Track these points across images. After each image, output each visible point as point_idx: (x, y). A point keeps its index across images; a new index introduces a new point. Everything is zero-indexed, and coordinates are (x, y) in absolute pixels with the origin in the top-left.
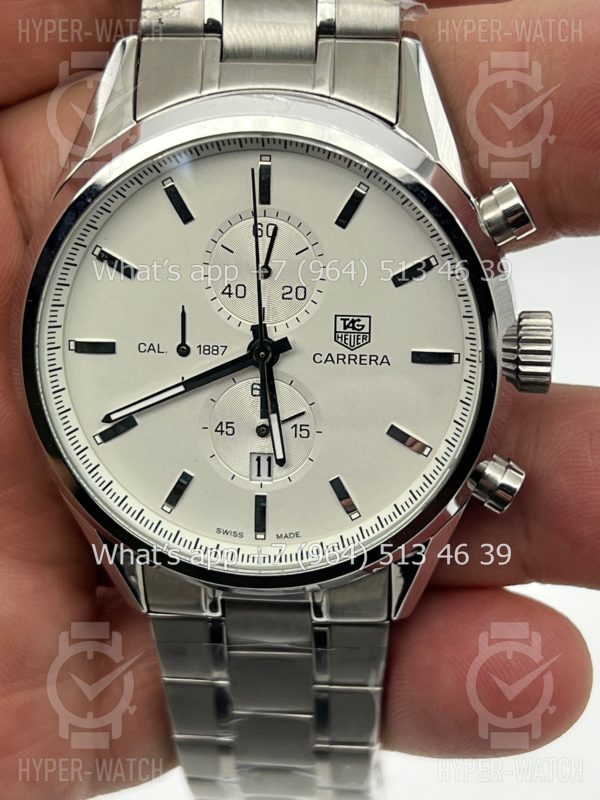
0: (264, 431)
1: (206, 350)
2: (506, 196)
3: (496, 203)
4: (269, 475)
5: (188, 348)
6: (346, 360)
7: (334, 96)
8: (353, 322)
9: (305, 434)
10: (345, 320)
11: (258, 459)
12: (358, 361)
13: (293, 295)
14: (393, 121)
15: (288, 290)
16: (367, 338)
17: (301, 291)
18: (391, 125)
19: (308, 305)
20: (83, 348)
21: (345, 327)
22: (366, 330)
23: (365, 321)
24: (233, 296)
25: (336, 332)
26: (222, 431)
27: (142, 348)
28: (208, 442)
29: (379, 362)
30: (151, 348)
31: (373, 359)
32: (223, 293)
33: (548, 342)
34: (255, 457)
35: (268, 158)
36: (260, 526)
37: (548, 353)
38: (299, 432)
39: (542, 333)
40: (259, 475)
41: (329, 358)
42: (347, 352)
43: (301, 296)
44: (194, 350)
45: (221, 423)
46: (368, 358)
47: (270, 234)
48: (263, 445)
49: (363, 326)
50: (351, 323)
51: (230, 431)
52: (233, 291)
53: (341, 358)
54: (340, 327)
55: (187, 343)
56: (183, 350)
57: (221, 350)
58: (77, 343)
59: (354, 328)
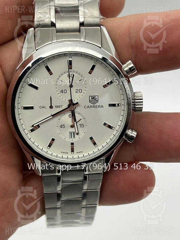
0: (72, 126)
1: (57, 107)
2: (130, 64)
3: (127, 66)
4: (74, 137)
5: (52, 106)
6: (92, 107)
7: (86, 41)
8: (94, 97)
9: (83, 126)
10: (92, 97)
11: (71, 133)
12: (95, 107)
13: (78, 92)
14: (101, 47)
15: (77, 90)
16: (97, 101)
17: (80, 90)
18: (101, 48)
19: (82, 94)
20: (26, 108)
21: (92, 99)
22: (97, 99)
23: (97, 97)
24: (63, 93)
25: (90, 100)
26: (62, 127)
27: (41, 107)
28: (58, 130)
29: (101, 107)
30: (43, 107)
31: (99, 106)
32: (61, 92)
33: (142, 99)
34: (70, 133)
35: (71, 58)
36: (72, 150)
37: (142, 102)
38: (81, 126)
39: (140, 97)
40: (71, 137)
41: (88, 107)
42: (92, 105)
43: (80, 92)
44: (54, 107)
45: (61, 125)
46: (98, 106)
47: (72, 76)
48: (73, 130)
49: (96, 98)
50: (93, 98)
51: (64, 127)
52: (63, 91)
53: (91, 107)
54: (91, 99)
55: (52, 105)
56: (51, 107)
57: (61, 106)
58: (24, 107)
59: (94, 99)
